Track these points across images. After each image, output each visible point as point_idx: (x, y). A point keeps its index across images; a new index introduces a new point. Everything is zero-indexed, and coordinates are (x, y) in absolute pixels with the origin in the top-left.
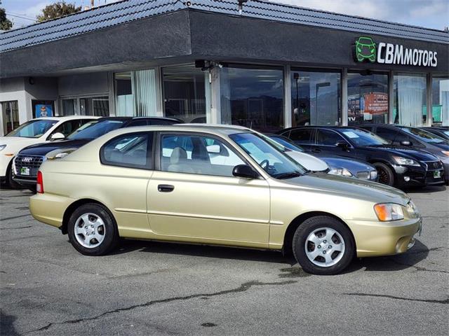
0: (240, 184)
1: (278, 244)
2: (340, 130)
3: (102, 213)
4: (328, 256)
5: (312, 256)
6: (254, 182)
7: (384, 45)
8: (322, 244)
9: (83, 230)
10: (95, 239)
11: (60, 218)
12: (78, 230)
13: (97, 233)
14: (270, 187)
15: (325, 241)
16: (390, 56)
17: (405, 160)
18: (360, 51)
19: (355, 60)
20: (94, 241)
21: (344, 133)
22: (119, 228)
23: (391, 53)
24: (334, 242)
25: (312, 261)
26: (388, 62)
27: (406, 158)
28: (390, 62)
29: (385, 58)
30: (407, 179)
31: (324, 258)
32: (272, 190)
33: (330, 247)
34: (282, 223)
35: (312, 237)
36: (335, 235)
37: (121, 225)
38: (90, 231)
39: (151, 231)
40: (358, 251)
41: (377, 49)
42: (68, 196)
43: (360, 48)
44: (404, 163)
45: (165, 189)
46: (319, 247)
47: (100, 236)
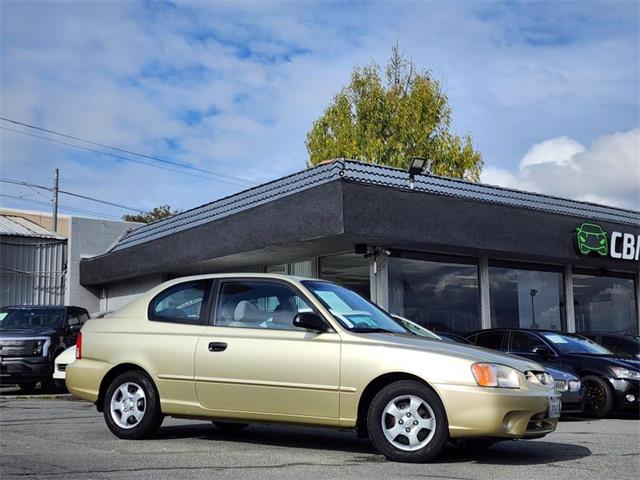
0: (306, 339)
1: (350, 419)
2: (541, 333)
3: (144, 382)
4: (412, 435)
5: (391, 434)
6: (323, 336)
7: (620, 235)
8: (405, 419)
9: (121, 406)
10: (134, 417)
11: (95, 389)
12: (114, 405)
13: (136, 408)
14: (341, 342)
15: (409, 415)
16: (629, 250)
17: (627, 372)
18: (584, 240)
19: (577, 251)
20: (132, 420)
21: (547, 337)
22: (162, 401)
23: (631, 246)
24: (423, 416)
25: (391, 442)
26: (626, 256)
27: (629, 369)
28: (631, 257)
29: (621, 252)
30: (631, 398)
31: (407, 438)
32: (343, 345)
33: (416, 423)
34: (354, 389)
35: (391, 409)
36: (422, 407)
37: (164, 398)
38: (128, 406)
39: (198, 405)
40: (450, 427)
41: (609, 240)
42: (106, 361)
43: (584, 237)
44: (626, 377)
45: (217, 347)
46: (401, 423)
47: (139, 412)
